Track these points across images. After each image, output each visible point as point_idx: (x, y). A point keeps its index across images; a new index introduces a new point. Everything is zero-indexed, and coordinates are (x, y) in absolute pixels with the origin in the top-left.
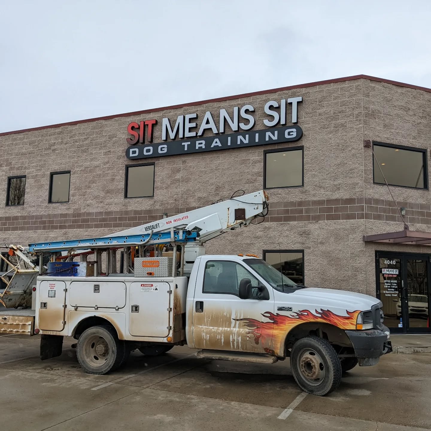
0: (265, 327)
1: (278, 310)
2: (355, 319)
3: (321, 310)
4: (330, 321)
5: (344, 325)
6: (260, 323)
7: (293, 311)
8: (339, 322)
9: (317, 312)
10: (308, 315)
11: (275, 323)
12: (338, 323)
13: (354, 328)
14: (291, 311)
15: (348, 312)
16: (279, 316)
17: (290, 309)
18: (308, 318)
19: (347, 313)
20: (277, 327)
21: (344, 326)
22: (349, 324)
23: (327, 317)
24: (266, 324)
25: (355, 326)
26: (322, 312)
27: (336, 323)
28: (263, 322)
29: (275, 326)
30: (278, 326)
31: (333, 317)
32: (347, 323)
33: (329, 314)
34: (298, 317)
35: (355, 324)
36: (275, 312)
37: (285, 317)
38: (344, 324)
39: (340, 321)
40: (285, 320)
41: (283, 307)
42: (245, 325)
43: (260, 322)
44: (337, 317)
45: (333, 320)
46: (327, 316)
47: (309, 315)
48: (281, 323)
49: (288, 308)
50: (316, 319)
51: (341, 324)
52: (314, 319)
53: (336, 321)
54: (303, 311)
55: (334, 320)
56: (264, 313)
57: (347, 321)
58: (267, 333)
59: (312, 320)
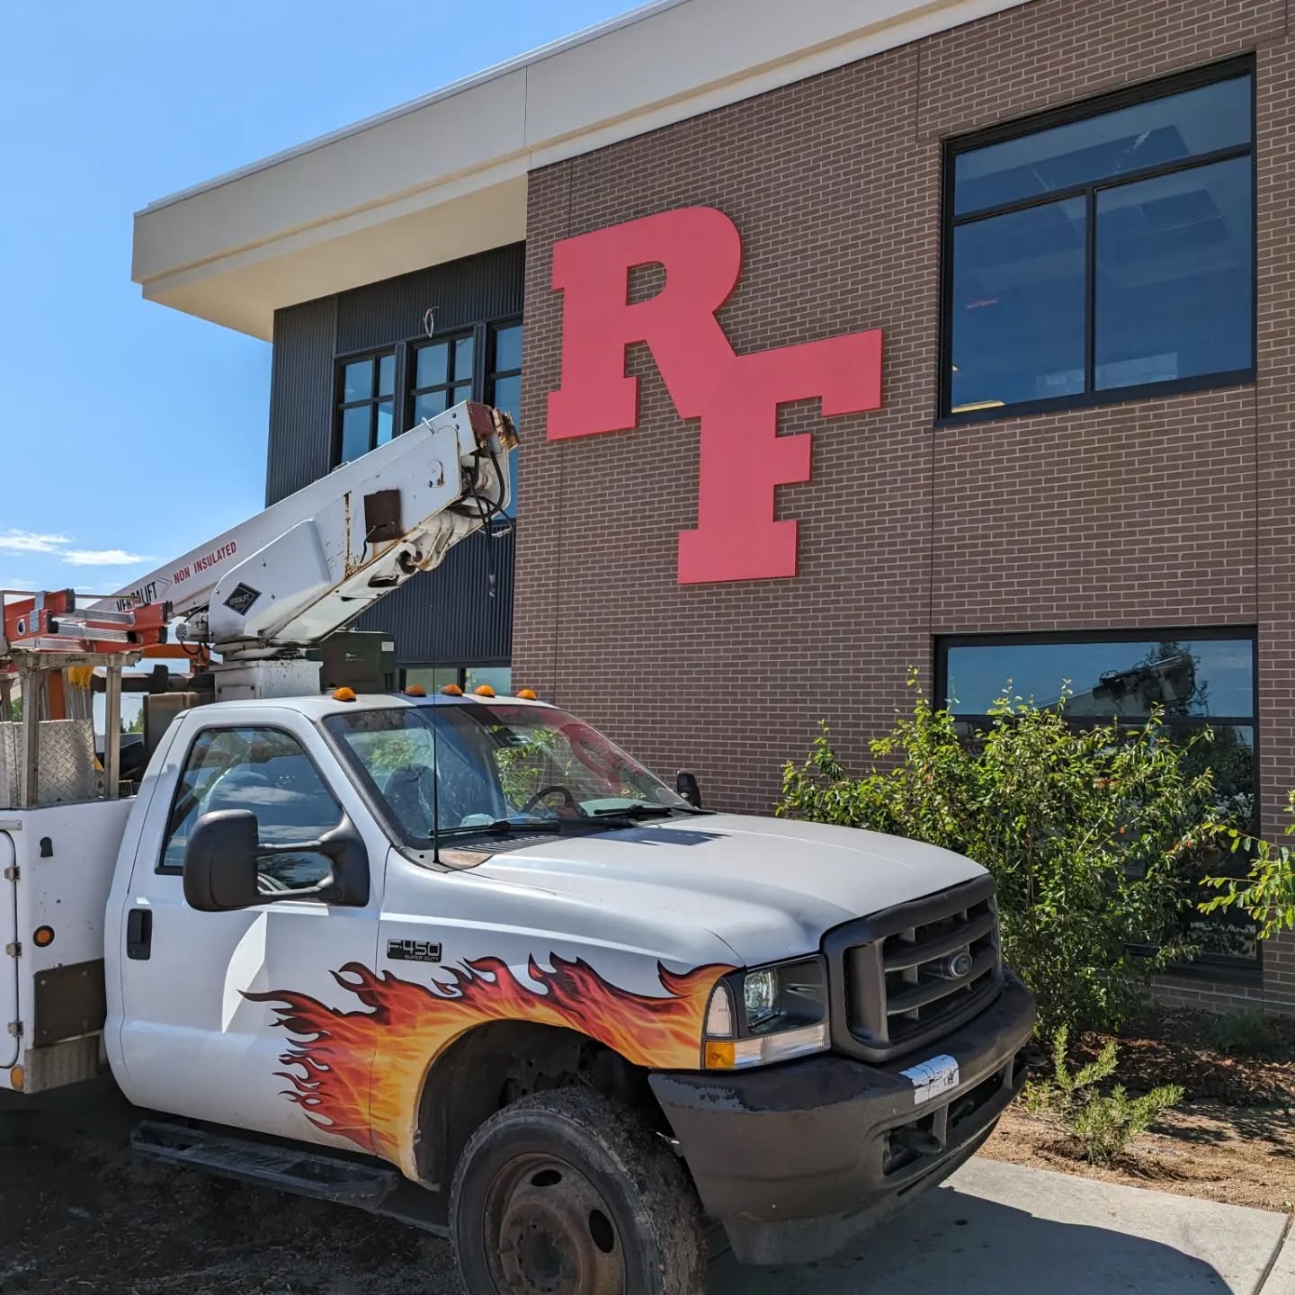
0: (348, 1034)
1: (390, 955)
2: (697, 1014)
3: (554, 959)
4: (582, 1018)
5: (644, 1046)
6: (328, 1013)
7: (442, 963)
8: (622, 1029)
9: (534, 972)
10: (495, 984)
11: (381, 1016)
12: (616, 1034)
13: (689, 1059)
14: (435, 961)
15: (665, 975)
16: (394, 983)
17: (432, 953)
18: (495, 1001)
19: (661, 977)
20: (388, 1039)
21: (642, 1050)
22: (669, 1035)
23: (572, 998)
24: (351, 1019)
25: (697, 1053)
26: (553, 971)
27: (609, 1031)
28: (336, 1012)
29: (378, 1032)
30: (390, 1032)
31: (595, 1001)
32: (661, 1034)
33: (582, 979)
34: (459, 993)
35: (698, 1040)
36: (379, 964)
37: (415, 990)
38: (644, 1039)
39: (625, 1022)
40: (413, 1007)
41: (408, 944)
42: (280, 1022)
43: (327, 1009)
44: (614, 999)
45: (597, 1017)
46: (573, 993)
47: (501, 984)
48: (403, 1019)
49: (427, 947)
50: (529, 1009)
51: (629, 1037)
52: (519, 1005)
53: (607, 1021)
54: (482, 964)
55: (598, 1012)
56: (341, 971)
57: (658, 1023)
58: (353, 1065)
59: (511, 1013)
